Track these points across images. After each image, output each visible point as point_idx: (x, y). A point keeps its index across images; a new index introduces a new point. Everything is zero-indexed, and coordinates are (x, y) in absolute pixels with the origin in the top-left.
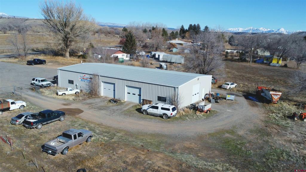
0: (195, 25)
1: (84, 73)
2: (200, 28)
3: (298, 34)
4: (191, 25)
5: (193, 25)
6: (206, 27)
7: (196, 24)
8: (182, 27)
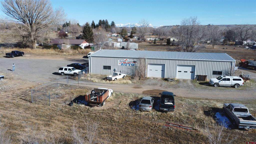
0: (103, 20)
1: (125, 58)
2: (108, 23)
3: (163, 28)
4: (100, 21)
5: (102, 20)
6: (112, 22)
7: (105, 20)
8: (93, 22)
